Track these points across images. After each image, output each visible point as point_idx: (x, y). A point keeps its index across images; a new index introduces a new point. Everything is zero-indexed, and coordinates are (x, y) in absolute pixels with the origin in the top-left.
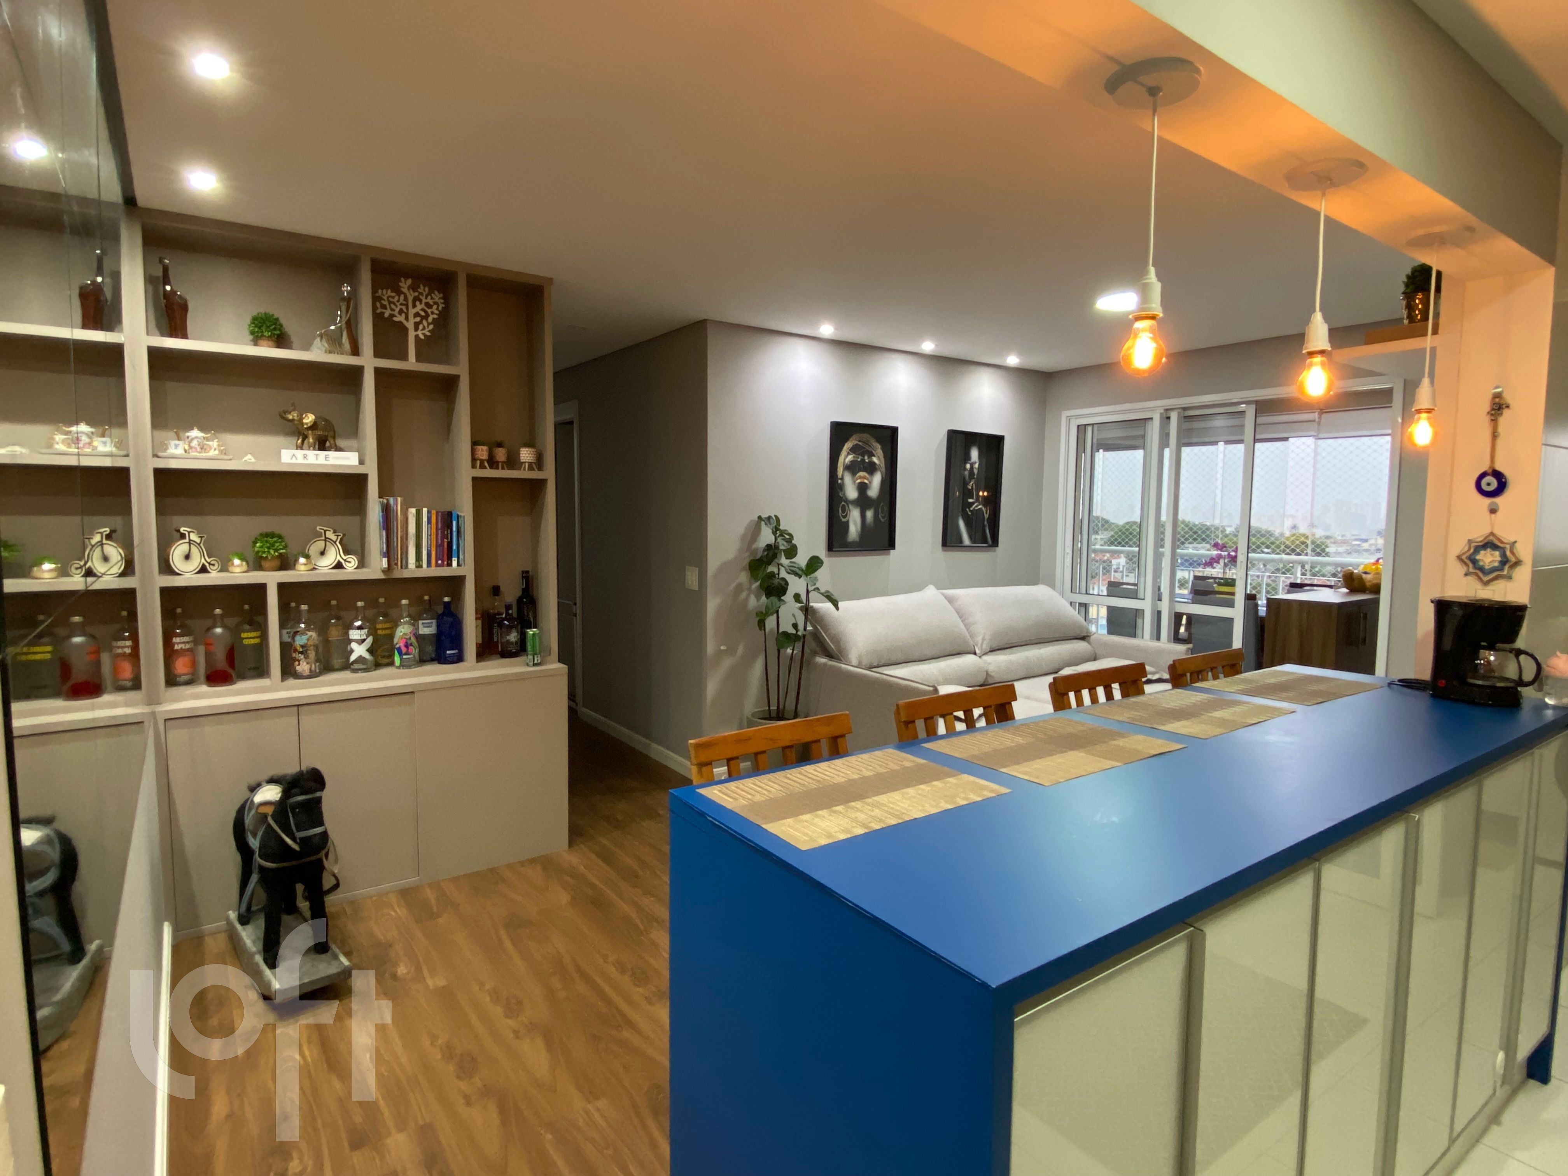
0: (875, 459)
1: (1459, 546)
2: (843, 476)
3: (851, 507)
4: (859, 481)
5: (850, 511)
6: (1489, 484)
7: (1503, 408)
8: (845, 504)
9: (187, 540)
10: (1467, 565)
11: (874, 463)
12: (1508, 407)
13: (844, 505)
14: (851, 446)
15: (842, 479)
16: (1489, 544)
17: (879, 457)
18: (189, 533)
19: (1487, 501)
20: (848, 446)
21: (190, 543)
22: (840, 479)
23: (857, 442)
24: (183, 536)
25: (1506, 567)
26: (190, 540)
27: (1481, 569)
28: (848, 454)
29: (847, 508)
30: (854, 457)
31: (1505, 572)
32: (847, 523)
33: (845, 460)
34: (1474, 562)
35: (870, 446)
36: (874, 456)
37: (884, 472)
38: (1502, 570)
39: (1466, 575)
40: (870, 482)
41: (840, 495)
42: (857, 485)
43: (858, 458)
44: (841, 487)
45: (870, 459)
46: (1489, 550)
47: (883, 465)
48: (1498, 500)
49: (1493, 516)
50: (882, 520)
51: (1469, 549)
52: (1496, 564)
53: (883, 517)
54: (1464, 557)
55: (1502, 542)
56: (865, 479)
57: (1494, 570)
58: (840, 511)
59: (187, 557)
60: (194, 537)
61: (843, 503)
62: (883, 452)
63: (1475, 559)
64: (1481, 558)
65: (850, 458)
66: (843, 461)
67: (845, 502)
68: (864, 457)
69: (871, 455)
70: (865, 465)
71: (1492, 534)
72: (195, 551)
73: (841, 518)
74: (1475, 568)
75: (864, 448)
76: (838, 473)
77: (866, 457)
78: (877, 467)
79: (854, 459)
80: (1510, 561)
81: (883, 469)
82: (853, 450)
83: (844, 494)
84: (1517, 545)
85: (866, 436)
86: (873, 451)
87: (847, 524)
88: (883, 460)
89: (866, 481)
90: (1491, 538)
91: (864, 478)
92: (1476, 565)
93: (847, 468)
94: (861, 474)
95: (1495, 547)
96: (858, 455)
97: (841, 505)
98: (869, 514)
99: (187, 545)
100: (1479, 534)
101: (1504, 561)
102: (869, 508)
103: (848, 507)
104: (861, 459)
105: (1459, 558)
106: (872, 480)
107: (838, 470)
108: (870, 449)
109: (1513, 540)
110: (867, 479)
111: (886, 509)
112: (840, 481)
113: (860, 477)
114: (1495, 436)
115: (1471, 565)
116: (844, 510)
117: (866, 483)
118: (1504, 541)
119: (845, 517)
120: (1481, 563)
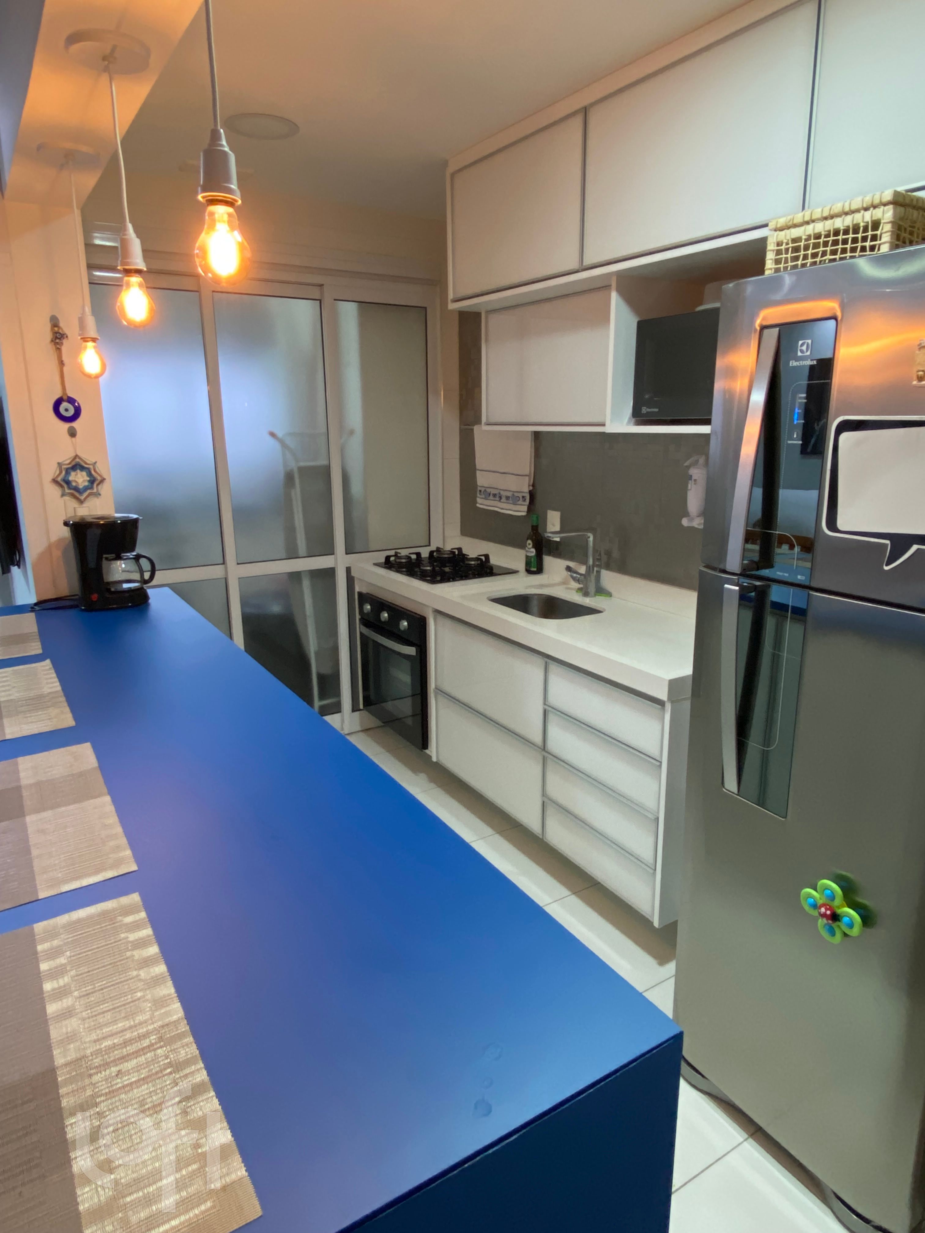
1: (50, 471)
6: (66, 410)
7: (64, 338)
10: (61, 486)
12: (67, 337)
16: (77, 466)
19: (66, 426)
25: (95, 485)
27: (76, 489)
31: (95, 490)
34: (68, 483)
38: (92, 488)
39: (63, 495)
46: (78, 471)
48: (75, 424)
49: (73, 439)
51: (61, 472)
52: (86, 484)
54: (59, 479)
55: (86, 463)
57: (86, 488)
63: (69, 480)
64: (73, 479)
71: (76, 456)
74: (69, 488)
80: (97, 480)
84: (97, 464)
90: (78, 460)
92: (70, 486)
95: (82, 468)
100: (66, 457)
101: (92, 481)
105: (55, 481)
109: (94, 461)
114: (61, 363)
115: (65, 486)
118: (88, 462)
120: (74, 484)
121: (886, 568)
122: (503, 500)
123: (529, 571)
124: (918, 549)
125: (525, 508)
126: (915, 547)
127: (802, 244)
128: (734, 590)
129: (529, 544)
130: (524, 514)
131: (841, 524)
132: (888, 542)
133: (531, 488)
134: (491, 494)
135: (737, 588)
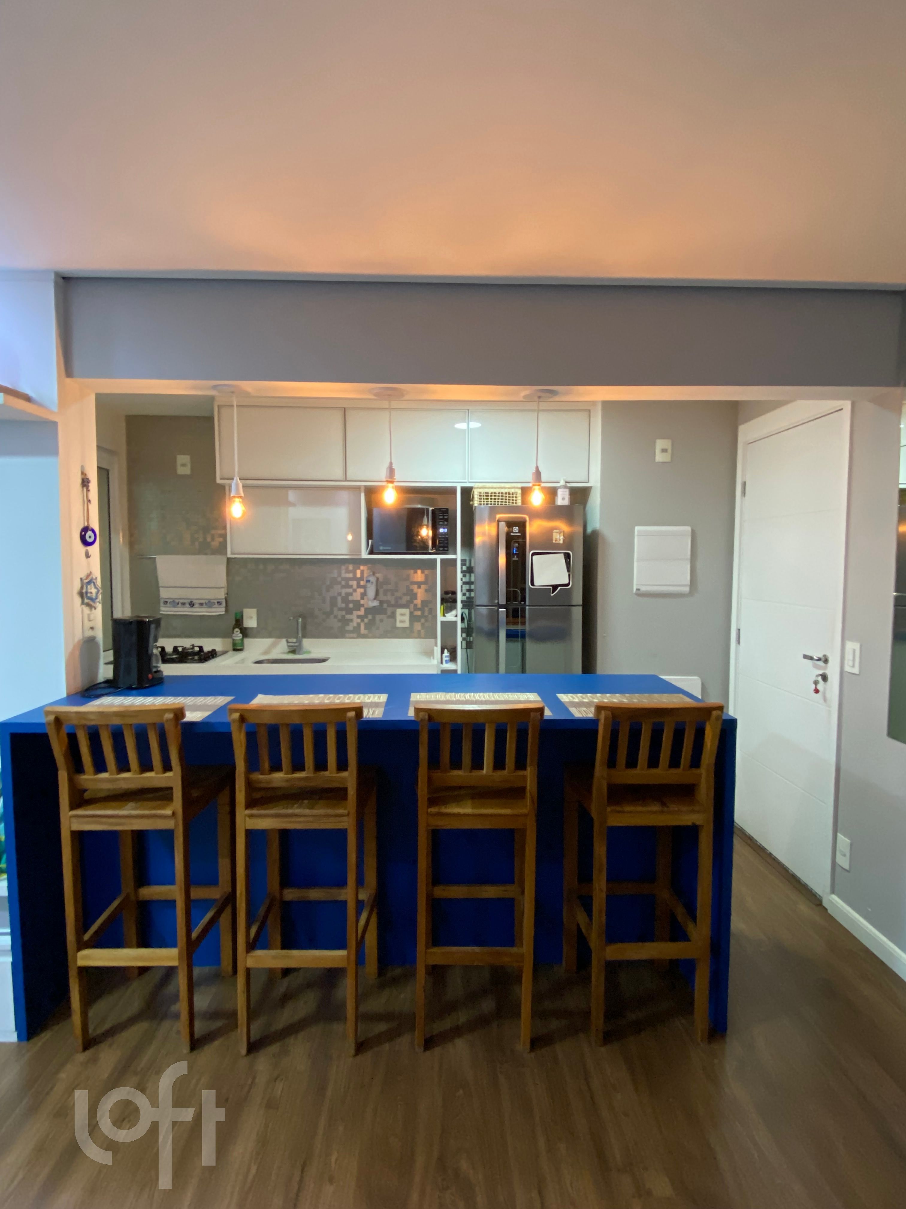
49: (88, 560)
71: (91, 572)
90: (91, 576)
121: (552, 595)
122: (197, 605)
123: (235, 650)
124: (561, 589)
125: (224, 609)
126: (559, 588)
127: (490, 494)
128: (504, 611)
129: (237, 632)
130: (223, 613)
131: (536, 584)
132: (551, 587)
133: (226, 595)
134: (180, 603)
135: (505, 609)
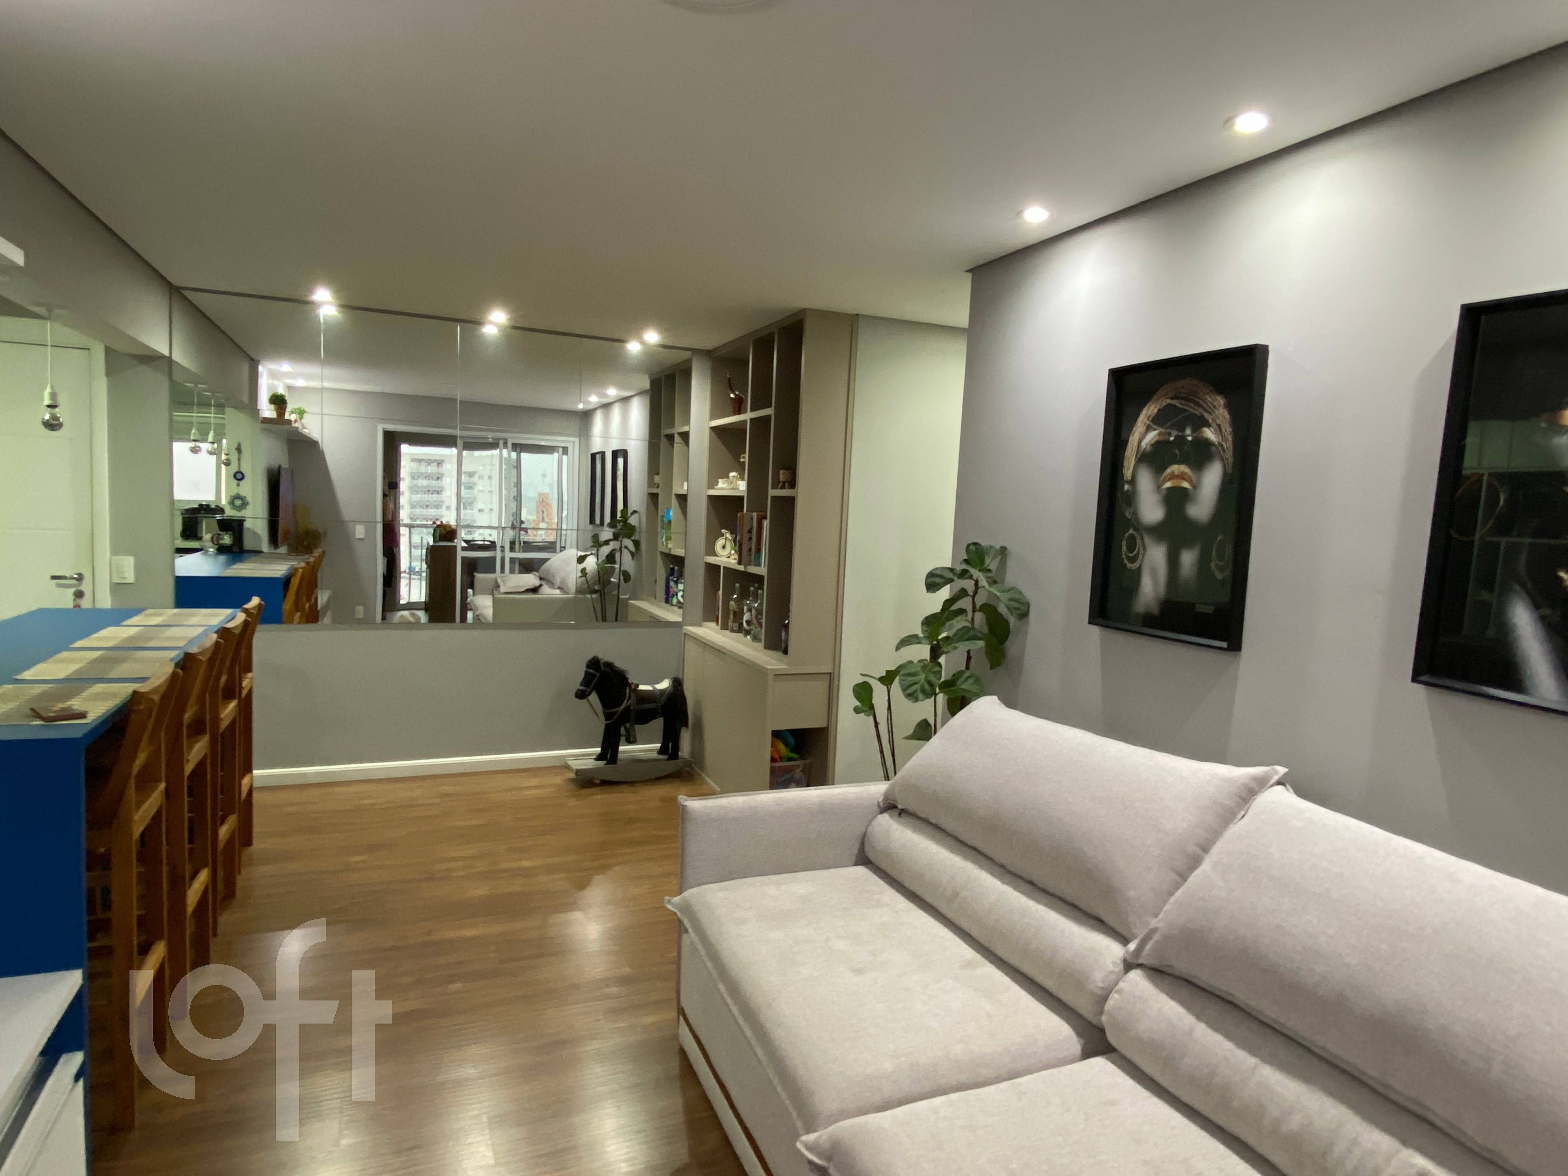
0: (1209, 434)
2: (1134, 476)
3: (1147, 539)
4: (1168, 484)
5: (1144, 549)
8: (1134, 533)
9: (724, 537)
11: (1208, 443)
13: (1132, 536)
14: (1156, 410)
15: (1133, 482)
17: (1219, 426)
18: (726, 533)
20: (1150, 410)
21: (726, 539)
22: (1129, 482)
23: (1169, 401)
24: (723, 535)
26: (726, 538)
28: (1148, 429)
29: (1139, 541)
30: (1159, 434)
32: (1139, 571)
33: (1140, 441)
35: (1198, 404)
36: (1208, 425)
37: (1231, 460)
40: (1195, 487)
41: (1127, 514)
42: (1164, 492)
43: (1170, 434)
44: (1131, 499)
45: (1196, 434)
47: (1228, 445)
50: (1219, 576)
53: (1221, 569)
56: (1184, 479)
58: (1124, 548)
59: (724, 547)
60: (728, 536)
61: (1131, 531)
62: (1230, 413)
65: (1152, 436)
66: (1136, 444)
67: (1136, 529)
68: (1183, 430)
69: (1200, 423)
70: (1186, 448)
72: (728, 545)
73: (1126, 561)
75: (1185, 410)
76: (1125, 471)
77: (1188, 431)
78: (1213, 449)
79: (1162, 438)
81: (1229, 455)
82: (1157, 420)
83: (1135, 514)
85: (1185, 384)
86: (1206, 415)
87: (1137, 575)
88: (1227, 429)
89: (1186, 485)
91: (1182, 476)
93: (1144, 458)
94: (1175, 468)
96: (1171, 427)
97: (1126, 535)
98: (1188, 559)
99: (724, 540)
102: (1189, 545)
103: (1142, 539)
104: (1177, 437)
106: (1199, 481)
107: (1126, 463)
108: (1198, 411)
110: (1189, 480)
111: (1229, 550)
112: (1126, 487)
113: (1173, 477)
116: (1131, 548)
117: (1186, 489)
119: (1133, 560)
